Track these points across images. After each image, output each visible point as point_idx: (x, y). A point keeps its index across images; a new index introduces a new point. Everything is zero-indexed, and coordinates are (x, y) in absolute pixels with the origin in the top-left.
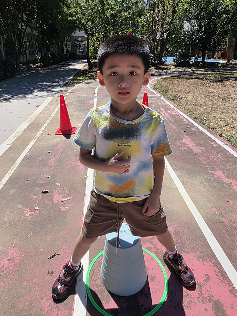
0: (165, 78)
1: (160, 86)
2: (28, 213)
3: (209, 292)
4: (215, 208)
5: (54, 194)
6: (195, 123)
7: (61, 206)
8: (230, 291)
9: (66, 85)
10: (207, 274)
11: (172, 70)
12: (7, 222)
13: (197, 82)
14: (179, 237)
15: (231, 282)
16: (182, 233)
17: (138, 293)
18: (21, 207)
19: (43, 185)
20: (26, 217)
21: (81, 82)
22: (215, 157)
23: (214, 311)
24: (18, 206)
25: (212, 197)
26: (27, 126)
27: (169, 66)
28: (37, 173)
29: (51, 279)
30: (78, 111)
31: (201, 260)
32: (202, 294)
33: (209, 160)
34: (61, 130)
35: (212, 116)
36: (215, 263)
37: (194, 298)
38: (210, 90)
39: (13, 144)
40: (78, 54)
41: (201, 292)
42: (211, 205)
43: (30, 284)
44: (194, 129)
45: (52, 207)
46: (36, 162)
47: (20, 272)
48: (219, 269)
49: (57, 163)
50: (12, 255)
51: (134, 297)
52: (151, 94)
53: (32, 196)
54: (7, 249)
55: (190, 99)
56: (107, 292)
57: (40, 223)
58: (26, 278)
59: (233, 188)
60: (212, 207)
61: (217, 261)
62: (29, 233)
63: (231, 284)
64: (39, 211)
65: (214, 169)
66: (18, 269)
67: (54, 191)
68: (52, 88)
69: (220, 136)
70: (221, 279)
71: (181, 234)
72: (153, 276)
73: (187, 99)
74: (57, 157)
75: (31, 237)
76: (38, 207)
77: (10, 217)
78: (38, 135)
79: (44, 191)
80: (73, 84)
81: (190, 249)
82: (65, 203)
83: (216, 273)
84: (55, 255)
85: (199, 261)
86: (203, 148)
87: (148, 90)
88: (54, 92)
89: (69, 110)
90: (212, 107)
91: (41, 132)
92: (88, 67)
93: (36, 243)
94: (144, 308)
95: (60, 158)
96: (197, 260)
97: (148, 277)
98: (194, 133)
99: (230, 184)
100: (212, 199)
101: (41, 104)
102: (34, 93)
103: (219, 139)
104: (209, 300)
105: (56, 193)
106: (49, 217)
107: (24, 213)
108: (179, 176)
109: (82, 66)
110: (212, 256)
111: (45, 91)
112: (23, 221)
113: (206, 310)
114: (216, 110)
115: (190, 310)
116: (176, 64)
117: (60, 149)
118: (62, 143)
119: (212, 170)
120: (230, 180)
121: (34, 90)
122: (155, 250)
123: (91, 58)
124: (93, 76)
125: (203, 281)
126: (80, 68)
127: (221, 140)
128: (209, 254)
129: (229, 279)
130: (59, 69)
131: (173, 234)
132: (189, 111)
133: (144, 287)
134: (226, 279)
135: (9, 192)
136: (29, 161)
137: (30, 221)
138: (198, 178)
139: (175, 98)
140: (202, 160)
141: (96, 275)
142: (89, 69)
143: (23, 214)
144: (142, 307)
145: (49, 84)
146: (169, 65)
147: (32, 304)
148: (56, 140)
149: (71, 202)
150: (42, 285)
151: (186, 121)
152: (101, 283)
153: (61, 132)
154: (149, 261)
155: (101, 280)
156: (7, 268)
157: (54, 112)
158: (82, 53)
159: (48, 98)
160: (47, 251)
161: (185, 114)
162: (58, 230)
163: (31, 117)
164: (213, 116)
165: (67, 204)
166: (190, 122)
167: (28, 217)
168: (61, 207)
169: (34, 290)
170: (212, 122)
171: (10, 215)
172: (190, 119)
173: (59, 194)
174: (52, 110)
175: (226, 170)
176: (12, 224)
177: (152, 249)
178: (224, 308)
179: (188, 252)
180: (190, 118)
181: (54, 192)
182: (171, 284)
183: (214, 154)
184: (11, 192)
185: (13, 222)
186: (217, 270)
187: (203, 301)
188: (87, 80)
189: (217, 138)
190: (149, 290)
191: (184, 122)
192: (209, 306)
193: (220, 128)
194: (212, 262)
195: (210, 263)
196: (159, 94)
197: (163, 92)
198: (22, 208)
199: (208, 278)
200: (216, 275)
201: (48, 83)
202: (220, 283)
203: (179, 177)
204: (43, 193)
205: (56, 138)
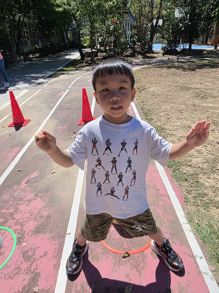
3: (37, 266)
8: (54, 265)
9: (50, 76)
10: (47, 251)
14: (48, 220)
23: (29, 281)
27: (157, 54)
30: (43, 103)
31: (51, 239)
36: (61, 242)
37: (22, 270)
41: (31, 266)
48: (60, 247)
61: (64, 240)
68: (36, 80)
70: (55, 255)
71: (52, 217)
73: (150, 89)
81: (50, 230)
83: (55, 250)
85: (49, 240)
104: (33, 272)
113: (24, 280)
115: (11, 280)
116: (164, 52)
125: (40, 256)
126: (74, 58)
128: (61, 234)
131: (45, 217)
132: (142, 102)
134: (59, 255)
151: (132, 112)
159: (25, 90)
161: (136, 105)
177: (19, 230)
178: (39, 278)
186: (57, 248)
187: (27, 273)
188: (73, 71)
192: (28, 277)
194: (59, 241)
195: (57, 242)
199: (45, 254)
200: (54, 252)
202: (52, 259)
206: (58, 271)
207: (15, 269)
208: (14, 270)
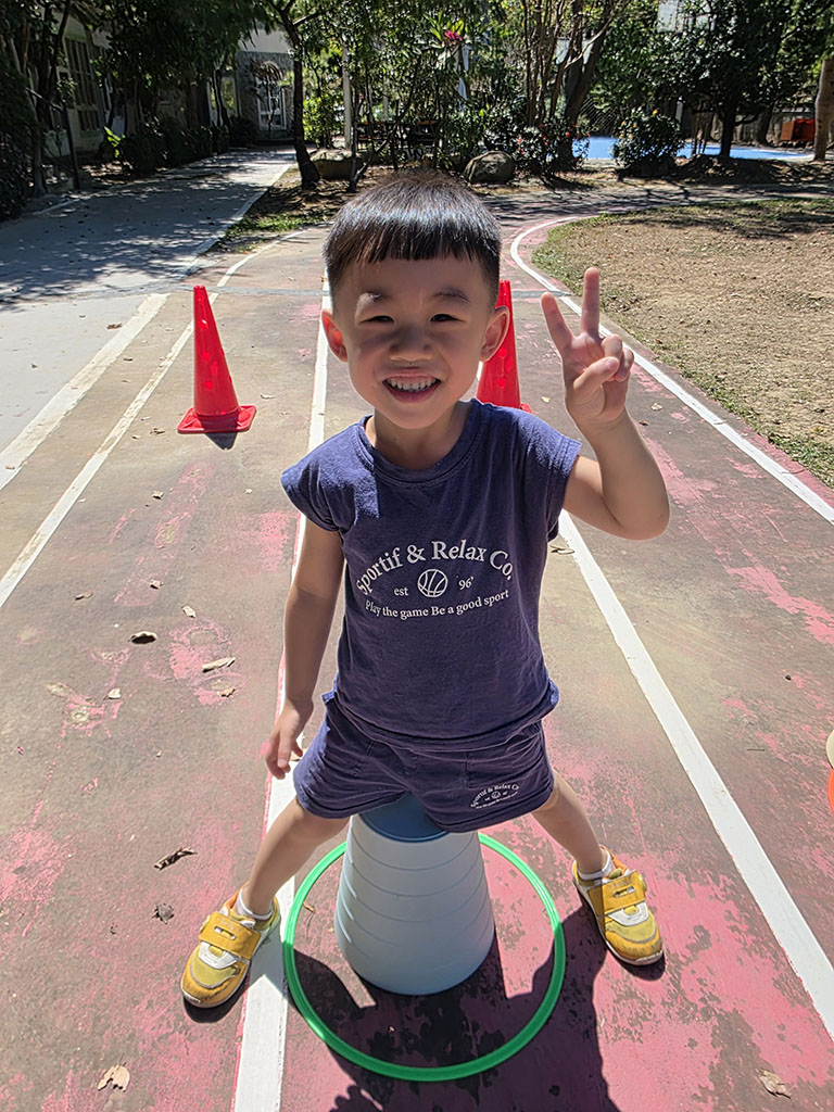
0: (579, 224)
1: (558, 252)
2: (82, 713)
3: (706, 985)
4: (742, 698)
5: (173, 645)
6: (684, 392)
7: (200, 688)
8: (776, 982)
9: (217, 248)
10: (702, 924)
11: (609, 190)
12: (10, 743)
13: (697, 237)
14: (609, 797)
15: (783, 952)
16: (621, 785)
17: (461, 984)
18: (59, 690)
19: (136, 613)
20: (77, 724)
21: (274, 235)
22: (750, 516)
23: (719, 1049)
24: (49, 687)
25: (732, 661)
26: (75, 402)
27: (596, 176)
28: (112, 571)
29: (163, 938)
30: (262, 347)
31: (682, 876)
32: (682, 991)
33: (729, 530)
34: (200, 417)
35: (746, 367)
36: (732, 887)
37: (651, 1004)
38: (743, 270)
39: (28, 465)
40: (263, 125)
41: (677, 986)
42: (727, 689)
43: (93, 953)
44: (677, 416)
45: (168, 690)
46: (109, 532)
47: (59, 912)
48: (742, 908)
49: (186, 535)
50: (31, 853)
51: (448, 998)
52: (523, 283)
53: (99, 653)
54: (13, 832)
55: (668, 301)
56: (357, 978)
57: (127, 746)
58: (80, 931)
59: (807, 629)
60: (729, 696)
61: (738, 881)
62: (88, 779)
63: (784, 960)
64: (121, 706)
65: (743, 561)
66: (51, 903)
67: (173, 633)
68: (166, 259)
69: (771, 441)
70: (749, 941)
71: (618, 787)
72: (514, 929)
73: (660, 302)
74: (186, 514)
75: (93, 793)
76: (118, 690)
77: (20, 726)
78: (118, 432)
79: (138, 635)
80: (244, 245)
81: (646, 838)
82: (215, 679)
83: (732, 923)
84: (179, 857)
85: (676, 879)
86: (708, 486)
87: (513, 269)
88: (173, 272)
89: (228, 341)
90: (749, 335)
91: (126, 422)
92: (297, 179)
93: (112, 814)
94: (479, 1033)
95: (195, 519)
96: (669, 877)
97: (498, 931)
98: (679, 431)
99: (800, 615)
100: (730, 667)
101: (127, 319)
102: (103, 279)
103: (766, 453)
104: (704, 1011)
105: (183, 643)
106: (157, 724)
107: (70, 711)
108: (618, 585)
109: (278, 176)
110: (721, 863)
111: (141, 268)
112: (66, 739)
113: (692, 1044)
114: (763, 345)
115: (638, 1043)
116: (622, 166)
117: (197, 486)
118: (204, 464)
119: (738, 566)
120: (799, 599)
121: (105, 266)
122: (525, 842)
123: (311, 143)
124: (319, 215)
125: (687, 947)
126: (270, 184)
127: (773, 457)
128: (710, 857)
129: (776, 944)
130: (194, 187)
131: (591, 788)
132: (664, 348)
133: (481, 966)
134: (764, 943)
135: (16, 638)
136: (84, 527)
137: (90, 740)
138: (686, 594)
139: (614, 299)
140: (702, 529)
141: (320, 924)
142: (302, 186)
143: (66, 713)
144: (474, 1031)
145: (155, 243)
146: (595, 171)
147: (98, 1018)
148: (180, 452)
149: (234, 674)
150: (136, 956)
151: (652, 383)
152: (335, 949)
153: (199, 422)
154: (500, 879)
155: (336, 939)
156: (12, 899)
157: (173, 349)
158: (278, 123)
159: (153, 295)
160: (150, 842)
161: (647, 358)
162: (189, 772)
163: (90, 366)
164: (752, 365)
165: (219, 681)
166: (666, 390)
167: (85, 724)
168: (200, 691)
169: (105, 972)
170: (745, 388)
171: (21, 719)
172: (666, 377)
173: (192, 644)
174: (167, 341)
175: (785, 565)
176: (30, 750)
177: (515, 837)
178: (754, 1038)
179: (639, 852)
180: (666, 374)
181: (175, 638)
182: (573, 957)
183: (746, 507)
184: (23, 637)
185: (31, 741)
186: (735, 912)
187: (682, 1014)
188: (297, 229)
189: (762, 450)
190: (500, 977)
191: (645, 388)
192: (703, 1031)
193: (773, 413)
194: (722, 885)
195: (715, 887)
196: (555, 284)
197: (568, 276)
198: (62, 695)
199: (703, 938)
200: (733, 928)
201: (150, 238)
202: (745, 956)
203: (617, 589)
204: (137, 640)
205: (179, 446)
206: (813, 1010)
207: (620, 997)
208: (617, 1002)
